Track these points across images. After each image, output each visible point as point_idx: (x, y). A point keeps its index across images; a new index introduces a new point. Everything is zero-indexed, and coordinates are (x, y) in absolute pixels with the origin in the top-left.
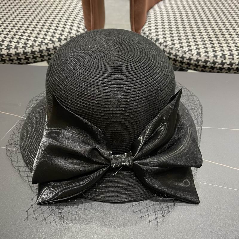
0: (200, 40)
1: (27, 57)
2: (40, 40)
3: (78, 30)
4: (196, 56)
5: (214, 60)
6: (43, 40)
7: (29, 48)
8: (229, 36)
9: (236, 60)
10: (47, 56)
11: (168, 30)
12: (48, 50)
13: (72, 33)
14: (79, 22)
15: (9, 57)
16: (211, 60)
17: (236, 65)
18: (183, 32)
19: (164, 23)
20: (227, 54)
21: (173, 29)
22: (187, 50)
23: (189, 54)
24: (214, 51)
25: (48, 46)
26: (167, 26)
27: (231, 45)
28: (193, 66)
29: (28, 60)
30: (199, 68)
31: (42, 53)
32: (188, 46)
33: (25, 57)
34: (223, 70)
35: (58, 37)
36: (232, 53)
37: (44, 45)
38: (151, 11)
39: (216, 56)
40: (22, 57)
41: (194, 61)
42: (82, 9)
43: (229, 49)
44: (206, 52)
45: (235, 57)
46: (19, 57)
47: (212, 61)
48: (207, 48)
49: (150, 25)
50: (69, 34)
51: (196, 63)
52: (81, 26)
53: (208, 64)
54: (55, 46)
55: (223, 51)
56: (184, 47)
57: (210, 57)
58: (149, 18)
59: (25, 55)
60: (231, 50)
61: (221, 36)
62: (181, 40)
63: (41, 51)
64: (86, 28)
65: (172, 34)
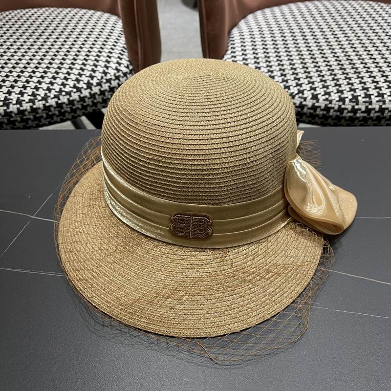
0: (316, 74)
1: (38, 115)
2: (57, 87)
3: (119, 68)
4: (311, 101)
5: (340, 106)
6: (62, 87)
7: (40, 102)
8: (362, 66)
9: (375, 104)
10: (69, 113)
11: (264, 60)
12: (71, 102)
13: (109, 73)
14: (119, 55)
15: (8, 117)
16: (335, 105)
17: (376, 112)
18: (288, 63)
19: (256, 50)
20: (360, 96)
21: (271, 59)
22: (296, 92)
23: (299, 97)
24: (338, 91)
25: (71, 96)
26: (261, 55)
27: (365, 80)
28: (307, 117)
29: (40, 121)
30: (317, 120)
31: (62, 108)
32: (297, 85)
33: (34, 116)
34: (356, 122)
35: (86, 82)
36: (368, 93)
37: (64, 95)
38: (235, 32)
39: (342, 100)
40: (28, 117)
41: (309, 109)
42: (123, 33)
43: (362, 87)
44: (326, 93)
45: (374, 99)
46: (25, 117)
47: (336, 107)
48: (327, 87)
49: (235, 55)
50: (103, 75)
51: (312, 111)
52: (123, 61)
53: (332, 113)
54: (82, 96)
55: (354, 90)
56: (291, 87)
57: (334, 102)
58: (232, 42)
59: (34, 114)
60: (367, 89)
61: (350, 66)
62: (285, 75)
63: (59, 105)
64: (131, 64)
65: (271, 67)
